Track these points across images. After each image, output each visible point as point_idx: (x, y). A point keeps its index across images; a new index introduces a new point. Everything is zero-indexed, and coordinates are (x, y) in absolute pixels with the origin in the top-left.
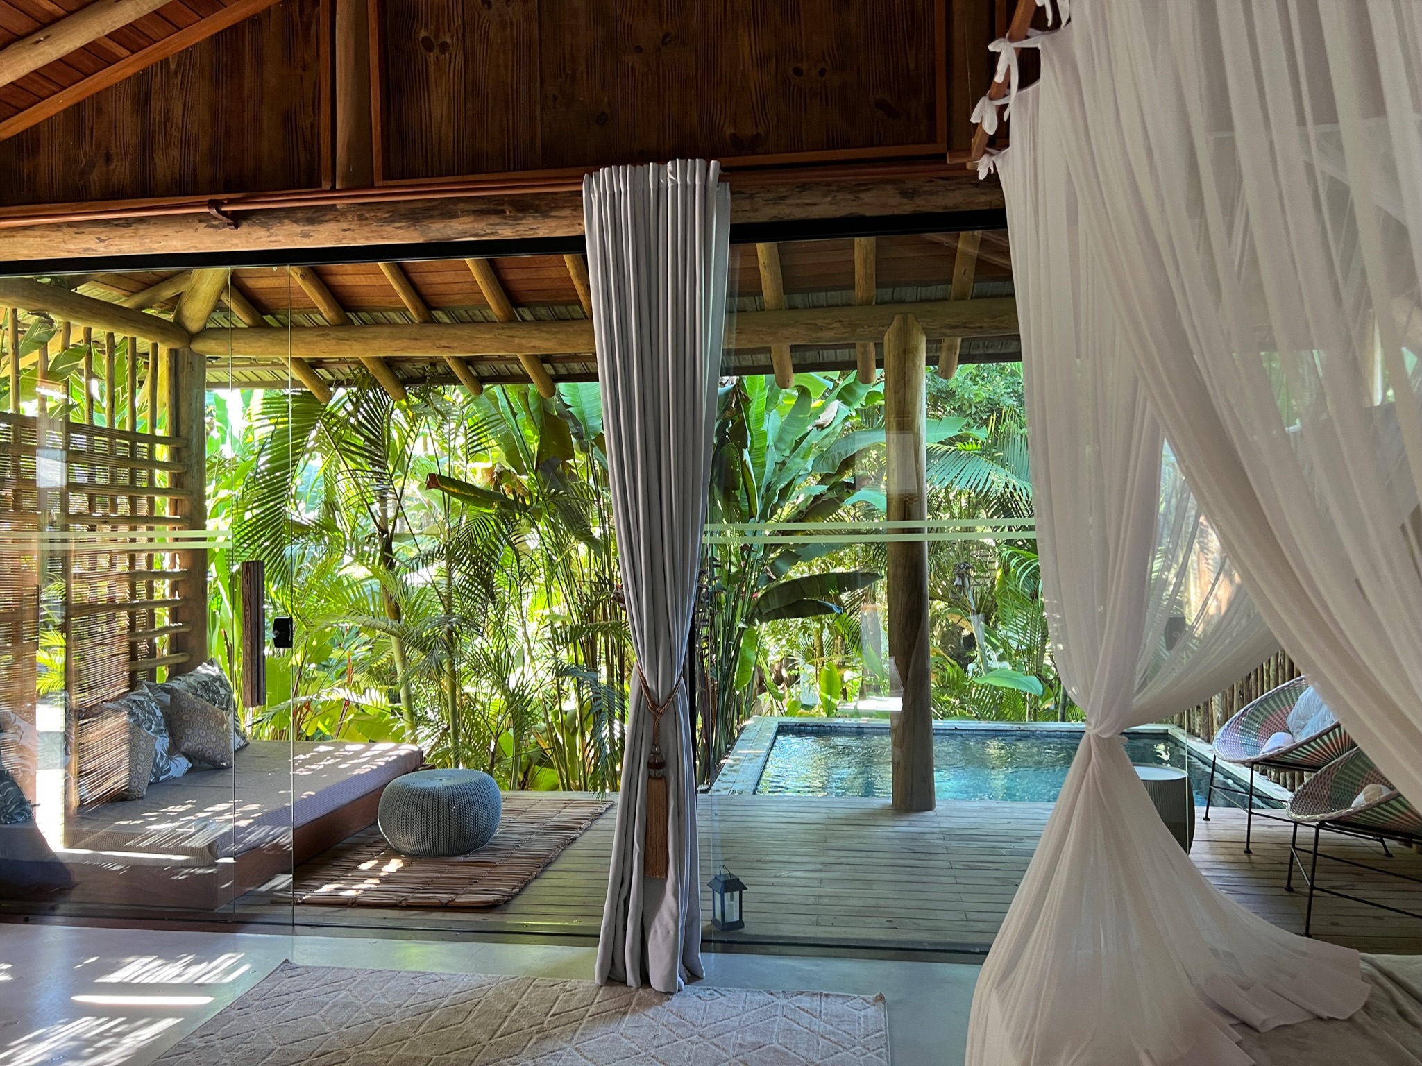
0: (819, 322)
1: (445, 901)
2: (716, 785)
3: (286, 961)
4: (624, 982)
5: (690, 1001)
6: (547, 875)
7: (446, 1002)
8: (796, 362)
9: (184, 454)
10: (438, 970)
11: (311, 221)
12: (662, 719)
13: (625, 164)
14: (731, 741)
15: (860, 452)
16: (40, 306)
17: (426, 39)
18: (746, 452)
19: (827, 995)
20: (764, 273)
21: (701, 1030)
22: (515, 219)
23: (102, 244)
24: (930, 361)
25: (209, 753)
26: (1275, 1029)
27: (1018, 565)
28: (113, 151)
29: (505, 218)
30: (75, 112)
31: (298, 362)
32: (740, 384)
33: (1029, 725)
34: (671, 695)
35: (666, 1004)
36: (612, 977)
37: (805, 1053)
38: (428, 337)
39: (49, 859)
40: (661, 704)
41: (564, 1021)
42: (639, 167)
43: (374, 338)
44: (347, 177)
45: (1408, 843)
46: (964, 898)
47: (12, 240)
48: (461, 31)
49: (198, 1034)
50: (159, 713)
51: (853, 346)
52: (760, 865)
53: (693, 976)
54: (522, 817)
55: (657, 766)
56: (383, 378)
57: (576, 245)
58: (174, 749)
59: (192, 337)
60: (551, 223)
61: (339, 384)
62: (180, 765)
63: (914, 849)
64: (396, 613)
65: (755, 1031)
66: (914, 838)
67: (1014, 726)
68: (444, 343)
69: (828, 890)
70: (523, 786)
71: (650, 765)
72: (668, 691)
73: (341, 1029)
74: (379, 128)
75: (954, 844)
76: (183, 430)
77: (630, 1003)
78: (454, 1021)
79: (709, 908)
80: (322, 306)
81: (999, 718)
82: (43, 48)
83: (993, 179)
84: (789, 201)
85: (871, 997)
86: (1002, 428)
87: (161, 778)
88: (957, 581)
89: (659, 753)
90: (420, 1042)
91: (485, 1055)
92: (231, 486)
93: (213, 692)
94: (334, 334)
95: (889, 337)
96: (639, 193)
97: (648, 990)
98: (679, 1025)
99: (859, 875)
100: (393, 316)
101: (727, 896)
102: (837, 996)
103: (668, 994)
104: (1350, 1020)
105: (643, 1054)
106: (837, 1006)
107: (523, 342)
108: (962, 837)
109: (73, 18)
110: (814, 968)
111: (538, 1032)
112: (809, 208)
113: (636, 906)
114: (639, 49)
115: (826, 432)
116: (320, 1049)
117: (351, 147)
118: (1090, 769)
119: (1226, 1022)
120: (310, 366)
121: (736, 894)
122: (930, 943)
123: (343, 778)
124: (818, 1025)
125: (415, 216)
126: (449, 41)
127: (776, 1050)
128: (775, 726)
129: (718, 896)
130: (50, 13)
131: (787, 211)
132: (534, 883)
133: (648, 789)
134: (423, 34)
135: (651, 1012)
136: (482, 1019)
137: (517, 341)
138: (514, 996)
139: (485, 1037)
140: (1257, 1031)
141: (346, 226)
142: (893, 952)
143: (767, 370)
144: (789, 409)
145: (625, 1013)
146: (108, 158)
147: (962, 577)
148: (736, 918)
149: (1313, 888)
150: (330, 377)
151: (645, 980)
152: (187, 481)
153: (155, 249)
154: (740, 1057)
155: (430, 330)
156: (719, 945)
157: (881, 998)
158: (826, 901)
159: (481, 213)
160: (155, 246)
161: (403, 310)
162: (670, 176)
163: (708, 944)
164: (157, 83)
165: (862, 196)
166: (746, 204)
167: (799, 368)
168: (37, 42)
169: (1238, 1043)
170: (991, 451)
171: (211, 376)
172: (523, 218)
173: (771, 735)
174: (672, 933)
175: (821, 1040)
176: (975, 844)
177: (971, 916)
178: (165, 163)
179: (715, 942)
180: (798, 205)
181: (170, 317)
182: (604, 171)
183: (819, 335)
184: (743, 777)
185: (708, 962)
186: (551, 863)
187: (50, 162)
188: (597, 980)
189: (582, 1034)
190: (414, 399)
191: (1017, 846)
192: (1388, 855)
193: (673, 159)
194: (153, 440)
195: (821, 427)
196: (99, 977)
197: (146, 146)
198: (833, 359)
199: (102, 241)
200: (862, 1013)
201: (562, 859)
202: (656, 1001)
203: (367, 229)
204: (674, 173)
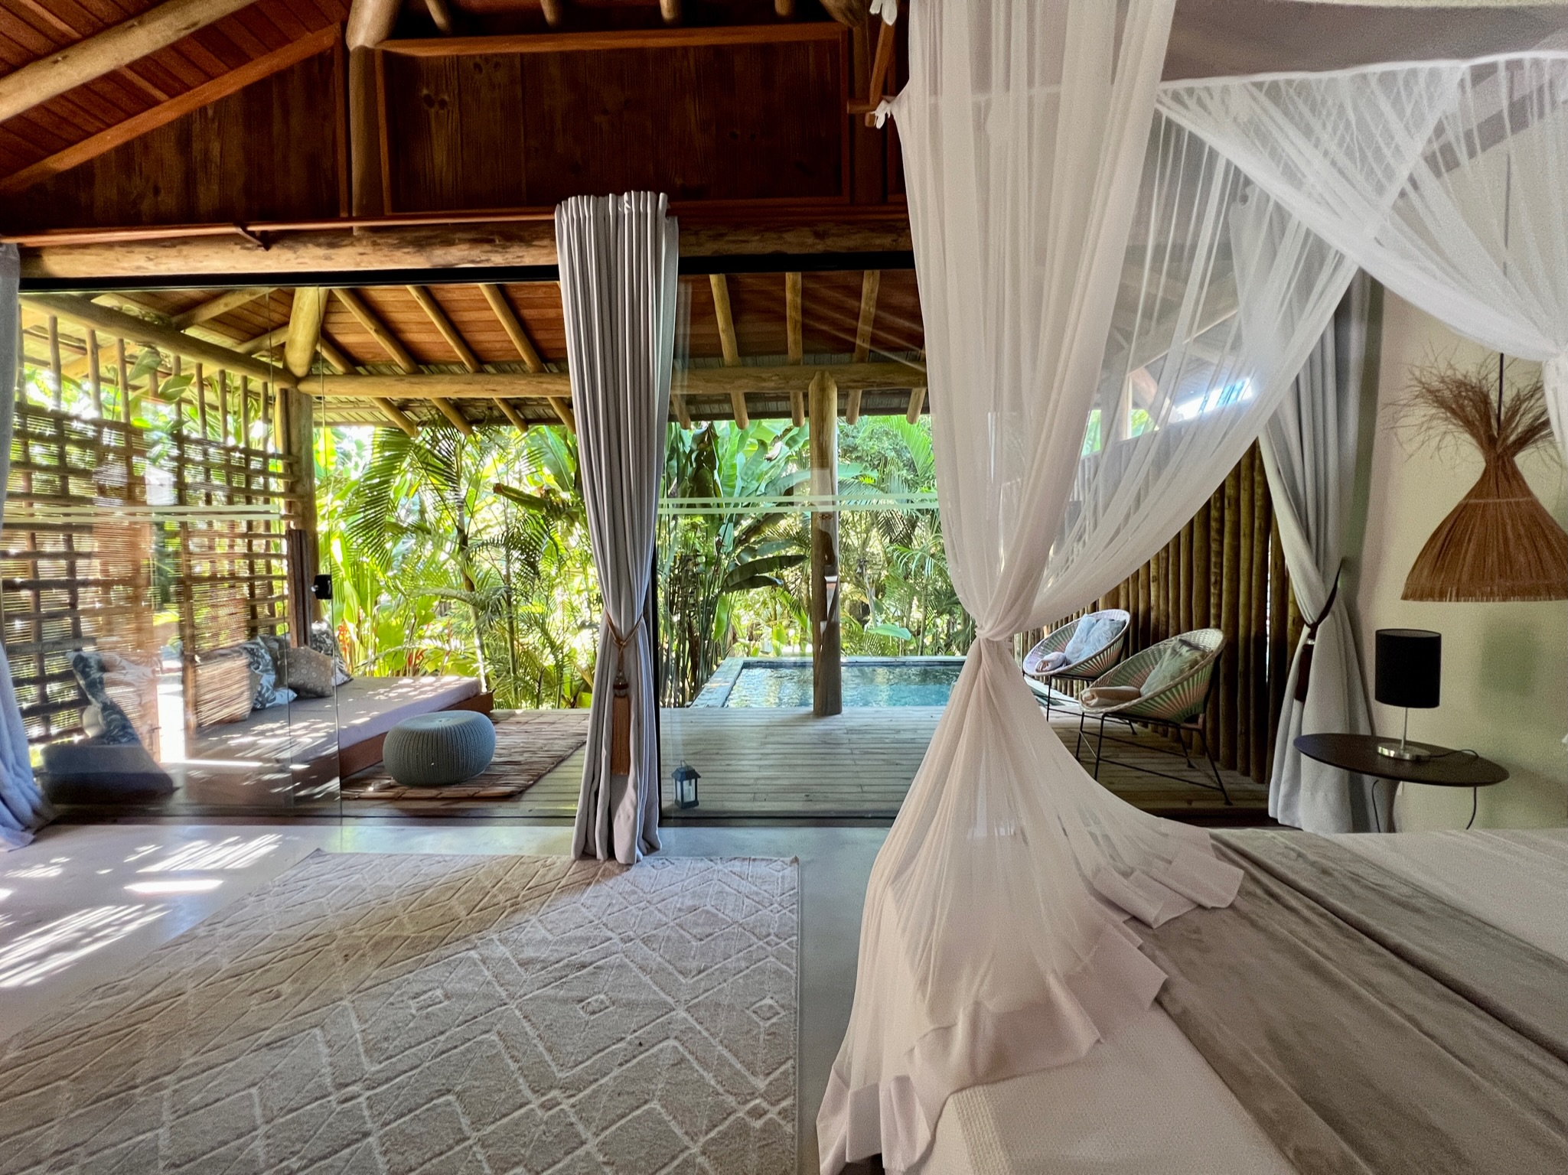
0: (764, 376)
1: (471, 793)
2: (695, 703)
3: (318, 850)
4: (594, 856)
5: (647, 871)
6: (558, 769)
7: (442, 880)
8: (750, 410)
9: (295, 468)
10: (444, 852)
11: (332, 245)
12: (626, 651)
13: (589, 195)
14: (711, 673)
15: (798, 485)
16: (147, 339)
17: (428, 97)
18: (716, 472)
19: (754, 860)
20: (723, 337)
21: (649, 897)
22: (504, 247)
23: (151, 263)
24: (841, 412)
25: (310, 686)
26: (1165, 923)
27: (898, 557)
28: (161, 185)
29: (495, 246)
30: (125, 151)
31: (385, 401)
32: (711, 427)
33: (902, 658)
34: (633, 631)
35: (625, 874)
36: (585, 853)
37: (731, 914)
38: (479, 383)
39: (154, 771)
40: (624, 637)
41: (536, 894)
42: (600, 198)
43: (439, 383)
44: (361, 208)
45: (1145, 725)
46: (861, 775)
47: (70, 257)
48: (456, 92)
49: (206, 923)
50: (268, 657)
51: (788, 398)
52: (717, 757)
53: (651, 848)
54: (551, 728)
55: (622, 688)
56: (452, 417)
57: (552, 272)
58: (278, 684)
59: (298, 380)
60: (533, 251)
61: (423, 424)
62: (285, 696)
63: (828, 742)
64: (471, 587)
65: (694, 895)
66: (827, 734)
67: (893, 659)
68: (491, 387)
69: (766, 774)
70: (573, 706)
71: (616, 687)
72: (629, 628)
73: (341, 912)
74: (387, 167)
75: (854, 736)
76: (294, 449)
77: (596, 874)
78: (443, 898)
79: (671, 793)
80: (397, 358)
81: (883, 654)
82: (62, 67)
83: (890, 122)
84: (727, 238)
85: (788, 859)
86: (887, 470)
87: (268, 705)
88: (859, 570)
89: (622, 677)
90: (406, 920)
91: (458, 931)
92: (342, 498)
93: (320, 642)
94: (408, 379)
95: (812, 388)
96: (601, 219)
97: (613, 862)
98: (634, 892)
99: (787, 762)
100: (455, 368)
101: (686, 783)
102: (762, 860)
103: (628, 865)
104: (1232, 907)
105: (596, 922)
106: (761, 869)
107: (550, 387)
108: (859, 732)
109: (89, 42)
110: (747, 836)
111: (512, 906)
112: (743, 245)
113: (604, 797)
114: (605, 112)
115: (773, 463)
116: (313, 932)
117: (363, 183)
118: (981, 670)
119: (1120, 919)
120: (401, 407)
121: (693, 781)
122: (836, 812)
123: (411, 702)
124: (746, 887)
125: (421, 241)
126: (446, 98)
127: (708, 912)
128: (741, 663)
129: (679, 783)
130: (63, 35)
131: (726, 247)
132: (549, 776)
133: (614, 706)
134: (425, 92)
135: (611, 883)
136: (466, 896)
137: (545, 386)
138: (501, 873)
139: (464, 913)
140: (1149, 926)
141: (361, 250)
142: (805, 821)
143: (729, 416)
144: (752, 454)
145: (589, 884)
146: (157, 191)
147: (861, 567)
148: (693, 798)
149: (1099, 759)
150: (416, 419)
151: (611, 854)
152: (299, 489)
153: (200, 269)
154: (678, 921)
155: (480, 378)
156: (679, 821)
157: (796, 860)
158: (763, 782)
159: (475, 242)
160: (199, 265)
161: (461, 364)
162: (626, 205)
163: (665, 819)
164: (196, 127)
165: (785, 235)
166: (692, 239)
167: (754, 415)
168: (56, 62)
169: (1140, 948)
170: (881, 485)
171: (318, 415)
172: (512, 246)
173: (739, 667)
174: (632, 817)
175: (746, 900)
176: (869, 736)
177: (866, 788)
178: (208, 195)
179: (676, 818)
180: (734, 242)
181: (280, 365)
182: (572, 200)
183: (764, 384)
184: (715, 696)
185: (666, 836)
186: (563, 760)
187: (105, 192)
188: (572, 856)
189: (549, 906)
190: (479, 436)
191: (897, 736)
192: (1134, 733)
193: (629, 191)
194: (265, 456)
195: (770, 459)
196: (142, 867)
197: (189, 181)
198: (775, 410)
199: (150, 259)
200: (781, 874)
201: (573, 757)
202: (617, 871)
203: (379, 253)
204: (630, 202)
